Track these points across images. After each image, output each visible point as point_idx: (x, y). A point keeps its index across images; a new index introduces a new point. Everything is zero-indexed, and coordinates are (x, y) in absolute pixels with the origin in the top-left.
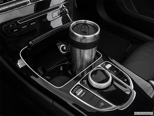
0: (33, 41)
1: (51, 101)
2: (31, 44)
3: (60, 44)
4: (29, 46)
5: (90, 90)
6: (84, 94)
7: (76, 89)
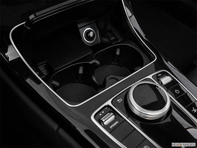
0: (37, 14)
1: (55, 127)
2: (32, 19)
3: (83, 25)
4: (29, 22)
5: (128, 118)
6: (116, 123)
7: (103, 112)
